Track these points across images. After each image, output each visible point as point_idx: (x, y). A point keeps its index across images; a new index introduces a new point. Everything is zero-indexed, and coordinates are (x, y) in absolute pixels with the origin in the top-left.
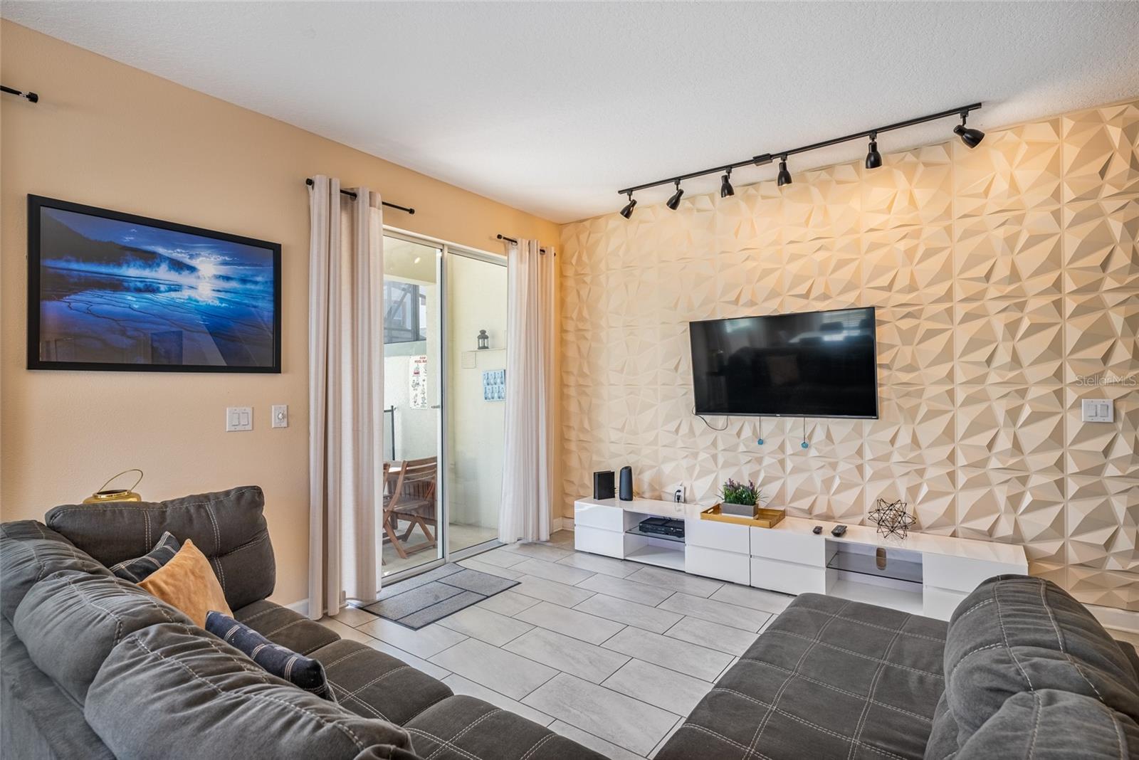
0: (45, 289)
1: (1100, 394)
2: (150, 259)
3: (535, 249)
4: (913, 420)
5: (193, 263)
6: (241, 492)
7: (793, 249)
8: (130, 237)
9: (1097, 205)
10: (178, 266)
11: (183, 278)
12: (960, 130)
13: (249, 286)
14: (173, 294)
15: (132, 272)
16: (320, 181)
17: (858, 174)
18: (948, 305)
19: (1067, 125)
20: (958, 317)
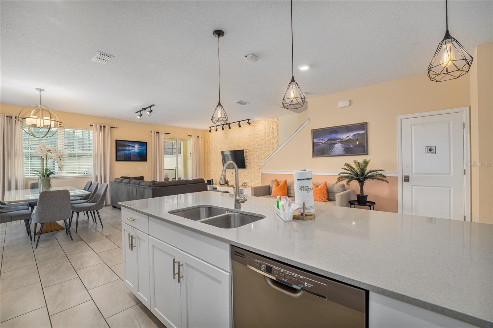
0: (117, 151)
2: (129, 146)
3: (196, 137)
5: (135, 146)
6: (141, 177)
8: (127, 144)
9: (269, 134)
10: (133, 147)
11: (133, 148)
12: (248, 123)
13: (143, 149)
14: (132, 151)
15: (127, 148)
16: (153, 132)
19: (266, 121)
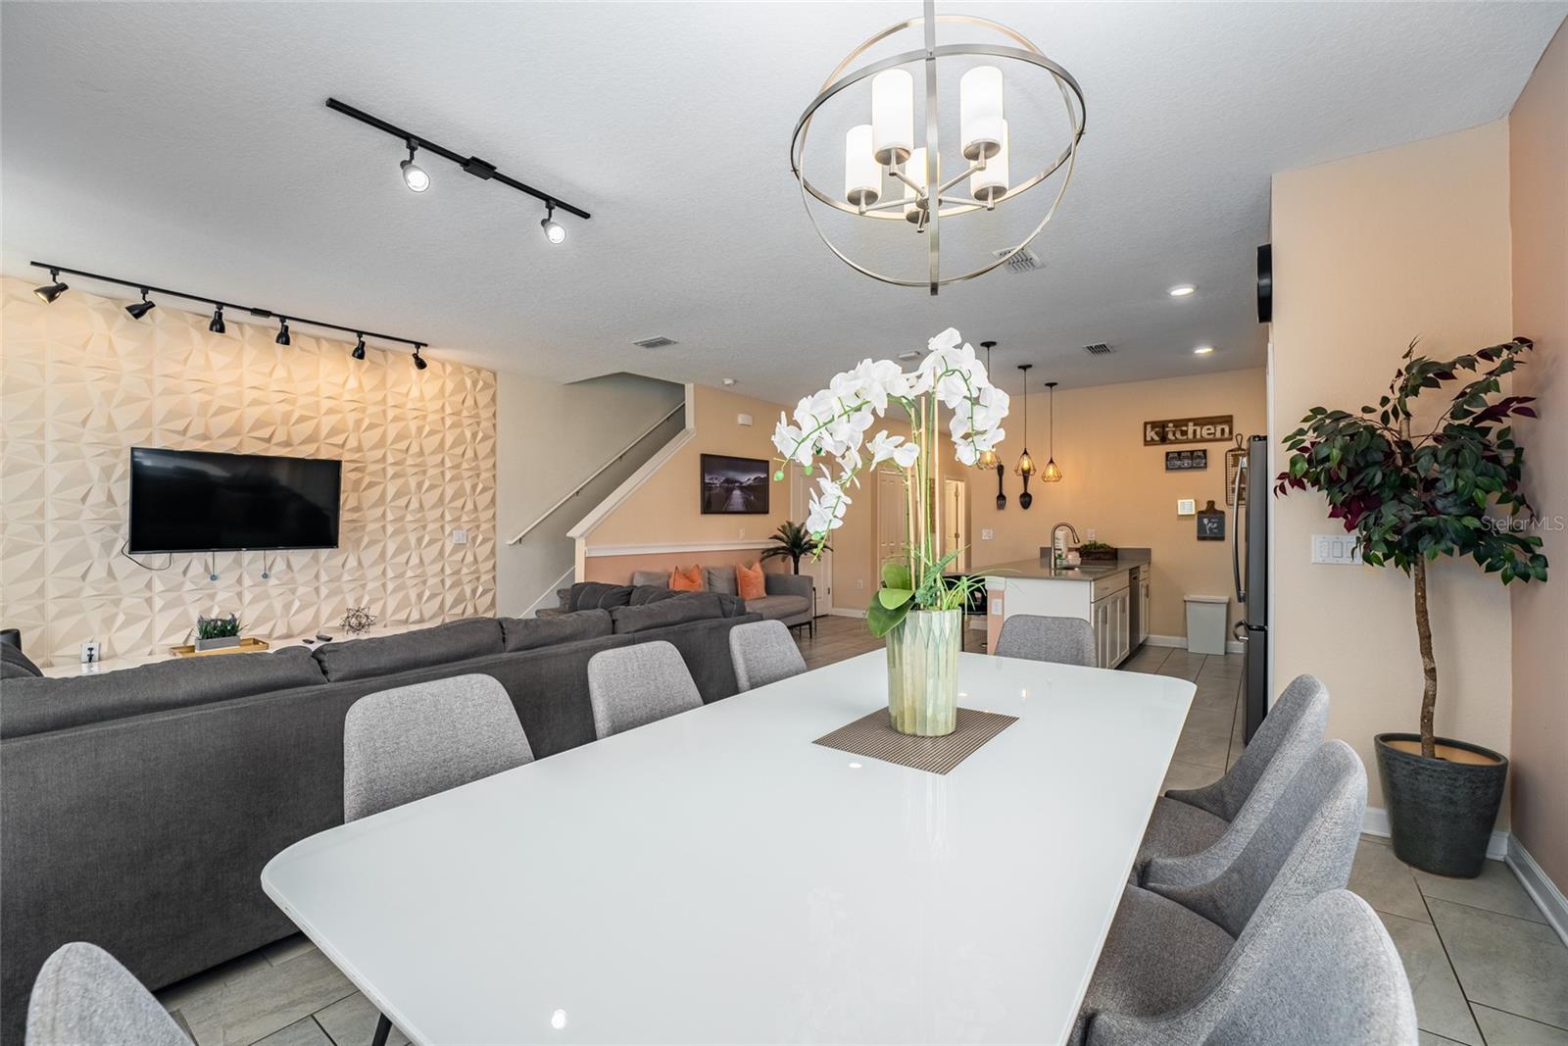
1: (459, 528)
4: (358, 547)
7: (256, 394)
9: (460, 420)
12: (416, 356)
17: (319, 349)
18: (382, 466)
19: (449, 369)
20: (389, 476)
